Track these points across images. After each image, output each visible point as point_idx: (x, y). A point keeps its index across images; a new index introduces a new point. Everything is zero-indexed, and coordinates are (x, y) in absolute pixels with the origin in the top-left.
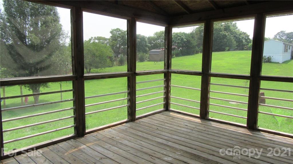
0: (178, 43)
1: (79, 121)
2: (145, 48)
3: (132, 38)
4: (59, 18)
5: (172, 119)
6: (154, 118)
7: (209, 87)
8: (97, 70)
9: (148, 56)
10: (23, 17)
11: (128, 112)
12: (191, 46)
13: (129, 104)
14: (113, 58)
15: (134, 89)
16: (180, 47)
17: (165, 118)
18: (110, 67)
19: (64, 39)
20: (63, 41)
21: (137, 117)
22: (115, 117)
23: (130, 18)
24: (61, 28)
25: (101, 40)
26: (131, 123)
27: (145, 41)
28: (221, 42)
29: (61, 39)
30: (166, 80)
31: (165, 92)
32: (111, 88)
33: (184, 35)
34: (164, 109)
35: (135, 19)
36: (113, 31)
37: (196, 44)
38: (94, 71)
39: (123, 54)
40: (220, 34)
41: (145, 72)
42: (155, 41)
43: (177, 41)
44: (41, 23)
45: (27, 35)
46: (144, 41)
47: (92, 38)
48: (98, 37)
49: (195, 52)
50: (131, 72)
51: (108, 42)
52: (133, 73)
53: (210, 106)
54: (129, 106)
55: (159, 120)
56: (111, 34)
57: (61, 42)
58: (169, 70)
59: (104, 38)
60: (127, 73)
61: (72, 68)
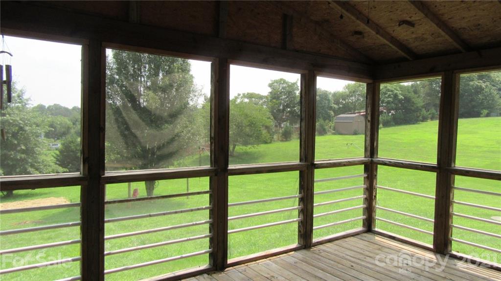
0: (388, 102)
1: (217, 244)
2: (329, 111)
3: (308, 104)
4: (190, 65)
5: (379, 249)
6: (345, 245)
7: (451, 195)
8: (246, 148)
9: (333, 125)
10: (138, 65)
11: (299, 231)
12: (413, 108)
13: (301, 218)
14: (272, 129)
15: (310, 191)
16: (391, 110)
17: (364, 245)
18: (266, 143)
19: (196, 98)
20: (194, 102)
21: (315, 240)
22: (274, 233)
23: (306, 72)
24: (192, 82)
25: (253, 99)
26: (304, 252)
27: (329, 100)
28: (472, 100)
29: (191, 98)
30: (367, 177)
31: (366, 199)
32: (268, 180)
33: (399, 89)
34: (364, 229)
35: (315, 72)
36: (273, 83)
37: (422, 104)
38: (241, 150)
39: (289, 121)
40: (469, 85)
41: (330, 163)
42: (345, 100)
43: (386, 100)
44: (163, 74)
45: (142, 93)
46: (326, 99)
47: (239, 95)
48: (248, 94)
49: (421, 118)
50: (306, 163)
51: (265, 102)
52: (309, 164)
53: (454, 230)
54: (301, 222)
55: (355, 249)
56: (270, 88)
57: (191, 103)
58: (373, 159)
59: (259, 95)
60: (299, 164)
61: (210, 155)
